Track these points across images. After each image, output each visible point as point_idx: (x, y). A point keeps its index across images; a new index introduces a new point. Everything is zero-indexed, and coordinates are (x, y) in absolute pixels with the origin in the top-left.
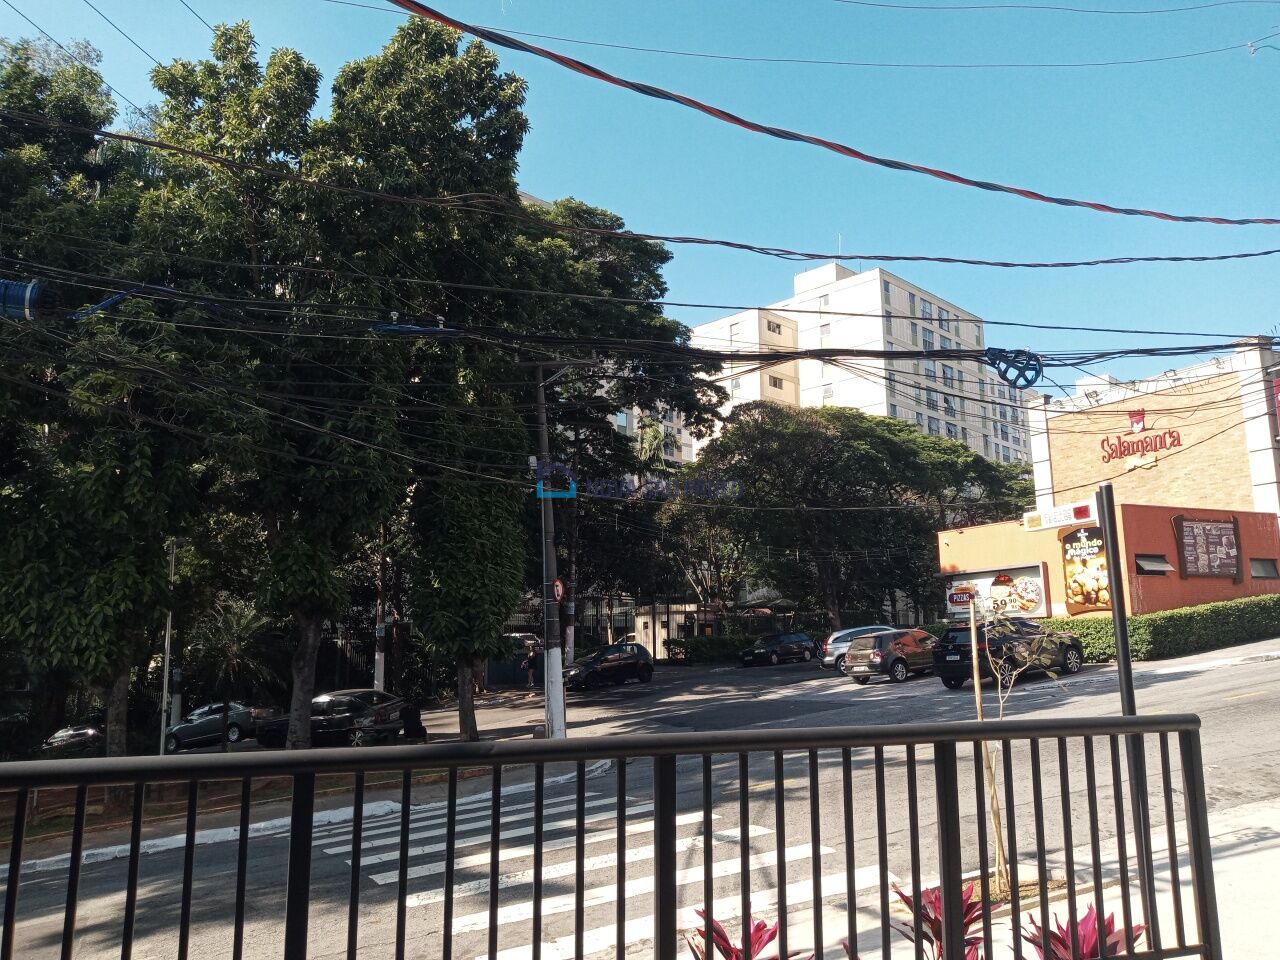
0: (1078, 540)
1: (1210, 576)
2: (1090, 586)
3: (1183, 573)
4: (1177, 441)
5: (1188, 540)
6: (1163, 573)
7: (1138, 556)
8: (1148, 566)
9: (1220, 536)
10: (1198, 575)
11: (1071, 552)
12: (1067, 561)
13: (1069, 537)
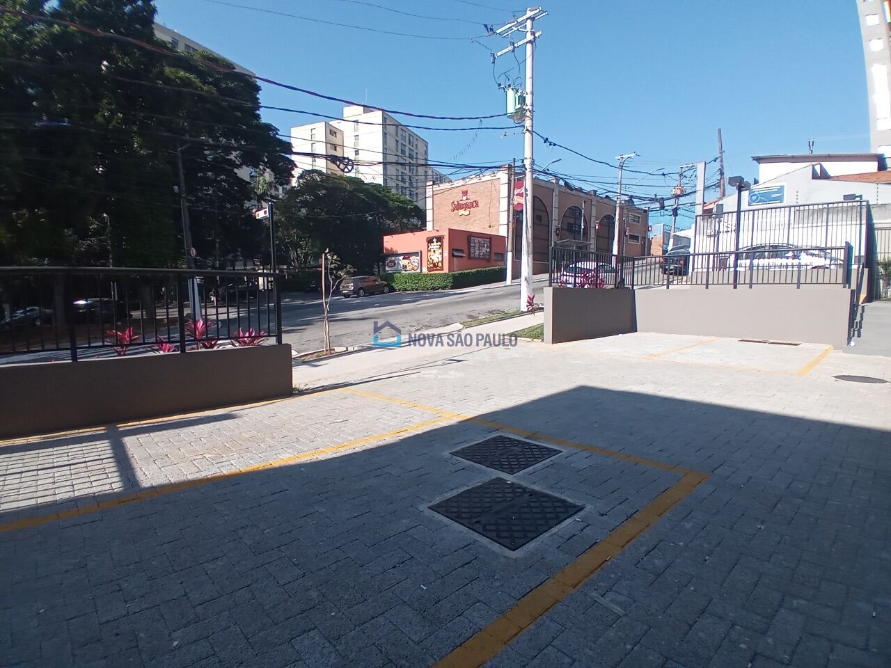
0: (433, 242)
1: (479, 258)
2: (436, 260)
3: (469, 257)
4: (477, 206)
5: (472, 245)
6: (462, 257)
7: (453, 250)
8: (455, 254)
9: (484, 244)
10: (474, 258)
11: (430, 247)
12: (429, 251)
13: (430, 241)
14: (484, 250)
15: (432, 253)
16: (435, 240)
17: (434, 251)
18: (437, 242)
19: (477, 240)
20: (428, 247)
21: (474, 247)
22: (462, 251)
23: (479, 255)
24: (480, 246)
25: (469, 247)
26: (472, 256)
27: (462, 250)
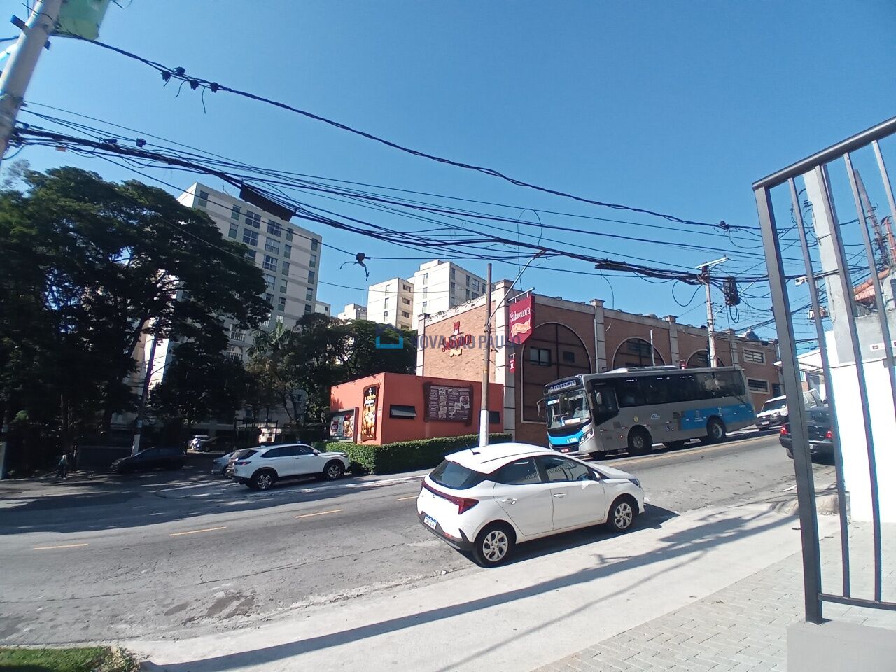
0: (369, 394)
1: (447, 420)
2: (370, 424)
3: (426, 417)
5: (433, 398)
6: (410, 418)
7: (393, 407)
9: (459, 396)
10: (437, 420)
11: (366, 402)
12: (364, 408)
13: (366, 394)
14: (458, 406)
15: (366, 412)
16: (370, 391)
17: (369, 408)
18: (372, 395)
19: (442, 391)
20: (364, 401)
21: (438, 402)
22: (411, 409)
23: (447, 414)
24: (448, 400)
25: (427, 401)
26: (432, 415)
27: (414, 407)
